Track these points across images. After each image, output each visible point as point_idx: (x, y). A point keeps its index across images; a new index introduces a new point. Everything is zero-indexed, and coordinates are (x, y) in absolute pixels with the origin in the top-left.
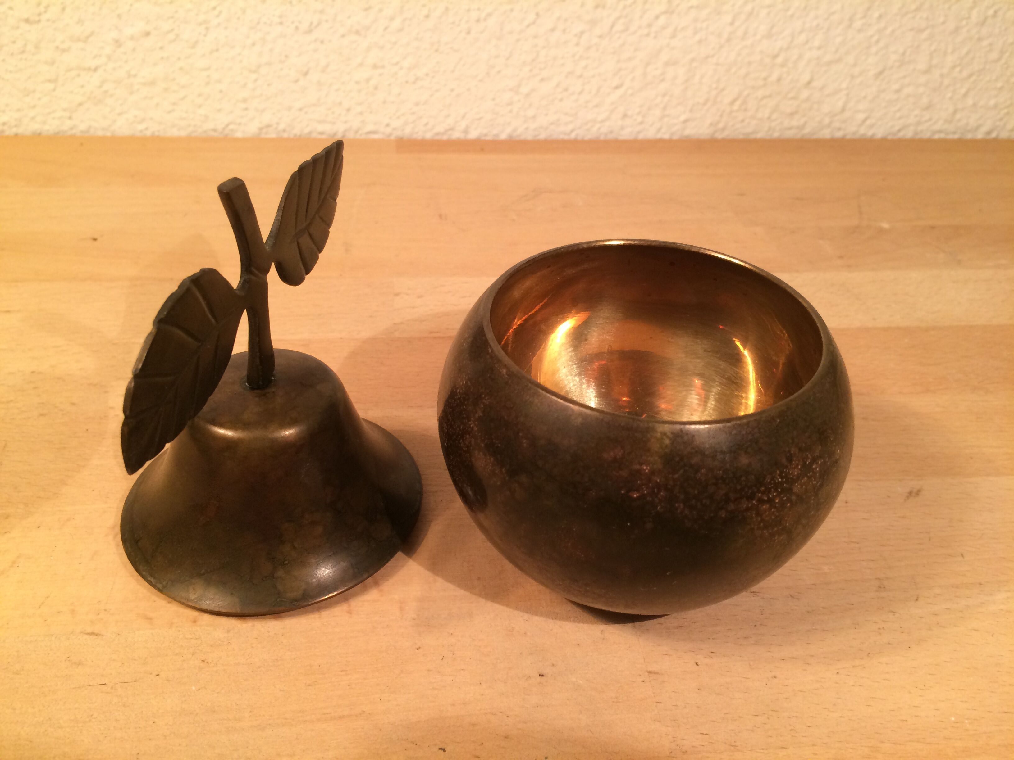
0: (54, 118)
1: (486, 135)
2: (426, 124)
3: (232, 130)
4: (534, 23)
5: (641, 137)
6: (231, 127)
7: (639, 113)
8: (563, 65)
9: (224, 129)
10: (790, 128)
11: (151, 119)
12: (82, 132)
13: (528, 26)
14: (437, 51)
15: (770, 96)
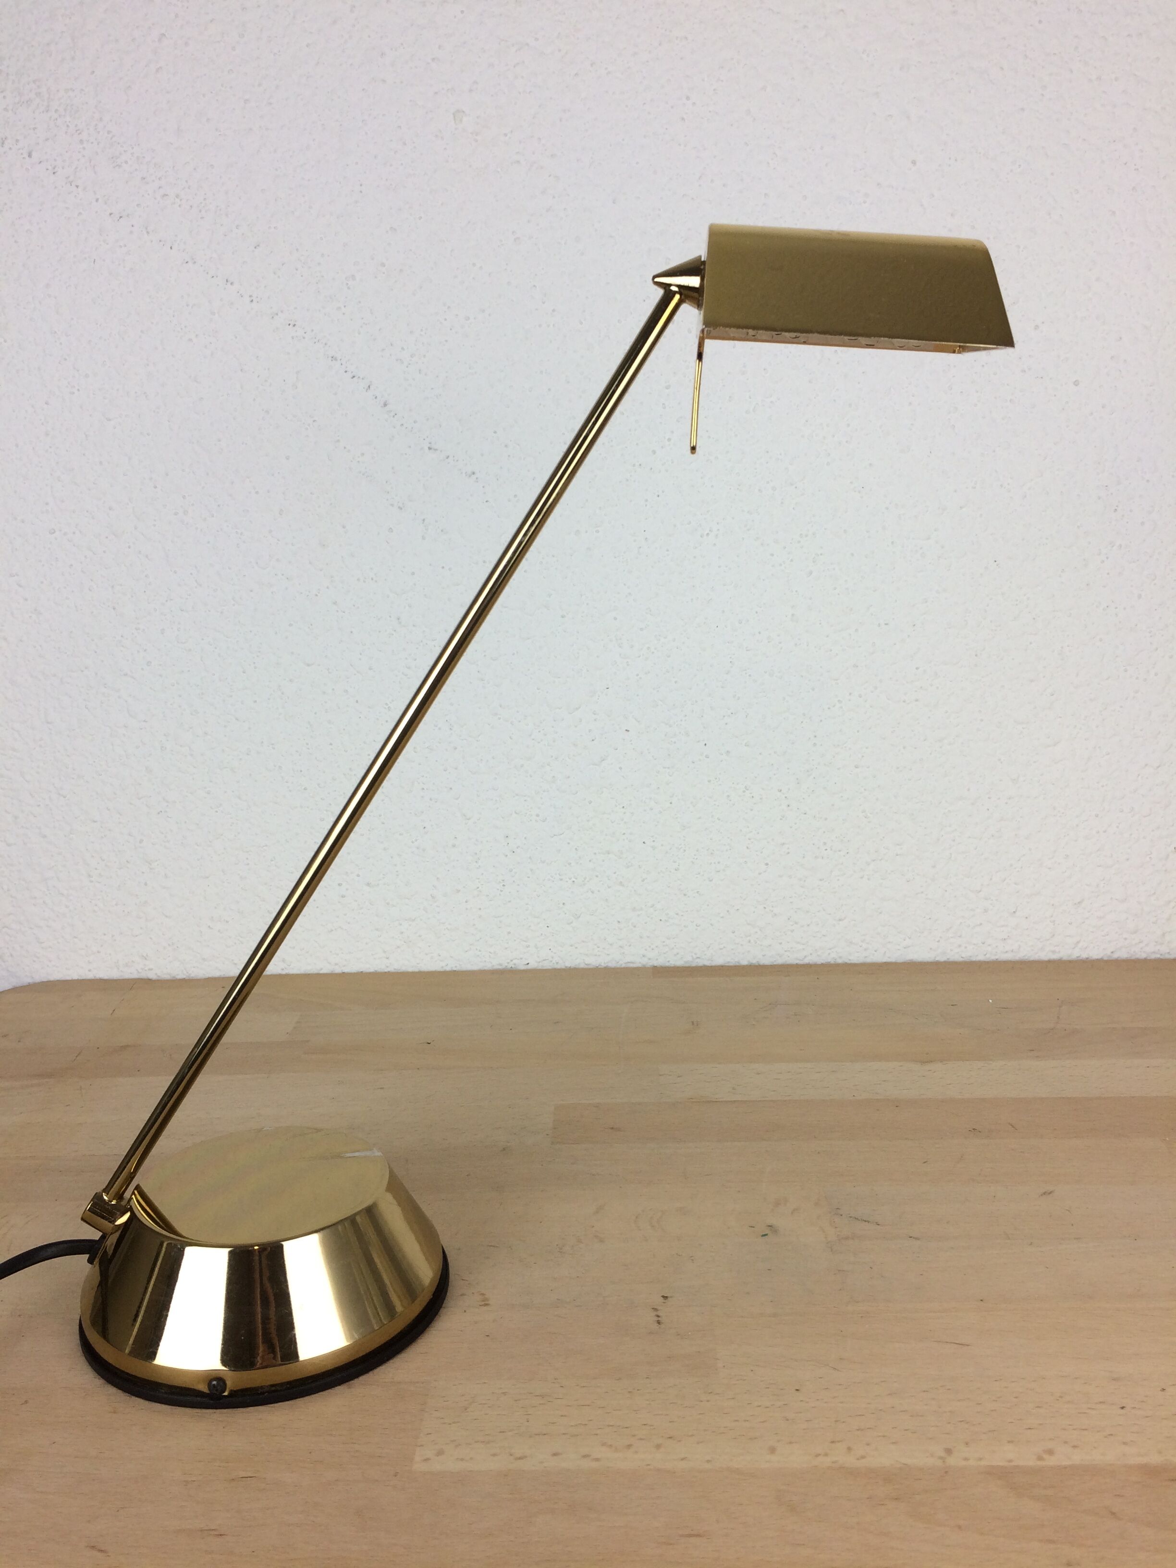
0: (375, 959)
1: (729, 962)
2: (678, 954)
3: (515, 964)
4: (765, 872)
5: (869, 960)
6: (514, 961)
7: (863, 941)
8: (791, 903)
9: (508, 963)
10: (1007, 952)
11: (452, 957)
12: (395, 969)
13: (760, 874)
14: (685, 895)
15: (981, 924)
